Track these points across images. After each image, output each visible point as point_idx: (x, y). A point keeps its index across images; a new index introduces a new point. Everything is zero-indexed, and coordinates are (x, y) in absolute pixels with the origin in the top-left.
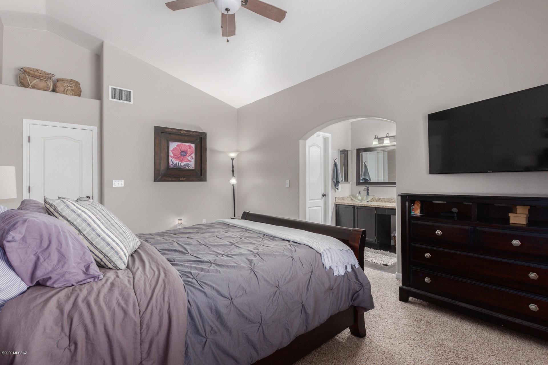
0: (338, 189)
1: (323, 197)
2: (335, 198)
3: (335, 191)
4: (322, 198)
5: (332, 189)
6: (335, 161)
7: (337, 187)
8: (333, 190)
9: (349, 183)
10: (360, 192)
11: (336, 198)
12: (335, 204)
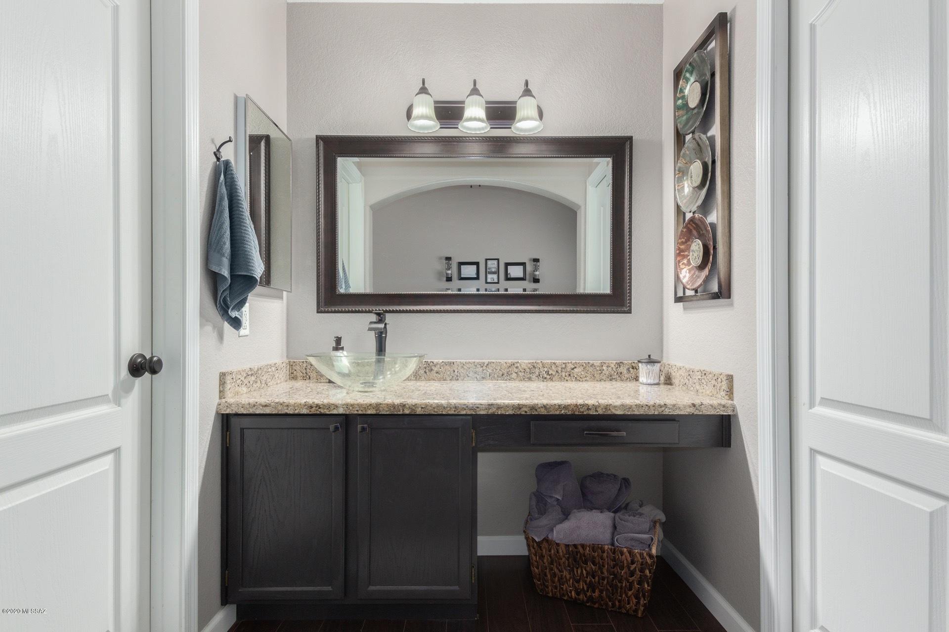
0: (236, 323)
1: (138, 381)
2: (223, 376)
3: (221, 336)
4: (128, 390)
5: (202, 326)
6: (217, 155)
7: (234, 314)
8: (209, 328)
9: (281, 298)
10: (338, 340)
11: (228, 379)
12: (217, 413)
